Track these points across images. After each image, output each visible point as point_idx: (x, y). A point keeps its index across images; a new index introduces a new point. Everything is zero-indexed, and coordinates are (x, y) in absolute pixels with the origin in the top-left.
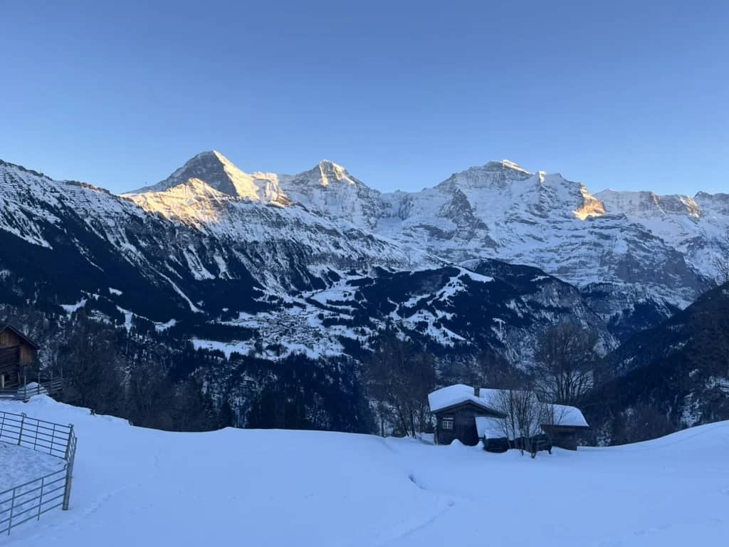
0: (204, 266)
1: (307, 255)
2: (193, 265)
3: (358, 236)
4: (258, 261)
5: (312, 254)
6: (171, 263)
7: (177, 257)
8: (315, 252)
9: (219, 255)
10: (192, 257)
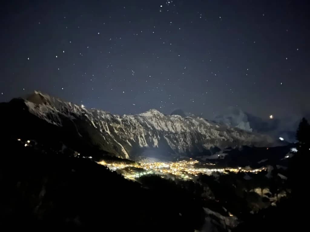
0: (147, 143)
1: (202, 139)
2: (141, 142)
3: (234, 130)
4: (175, 141)
5: (206, 139)
6: (130, 140)
7: (134, 139)
8: (208, 138)
9: (156, 139)
10: (142, 139)
